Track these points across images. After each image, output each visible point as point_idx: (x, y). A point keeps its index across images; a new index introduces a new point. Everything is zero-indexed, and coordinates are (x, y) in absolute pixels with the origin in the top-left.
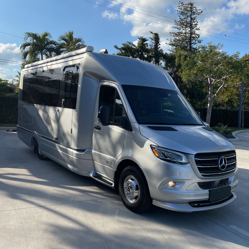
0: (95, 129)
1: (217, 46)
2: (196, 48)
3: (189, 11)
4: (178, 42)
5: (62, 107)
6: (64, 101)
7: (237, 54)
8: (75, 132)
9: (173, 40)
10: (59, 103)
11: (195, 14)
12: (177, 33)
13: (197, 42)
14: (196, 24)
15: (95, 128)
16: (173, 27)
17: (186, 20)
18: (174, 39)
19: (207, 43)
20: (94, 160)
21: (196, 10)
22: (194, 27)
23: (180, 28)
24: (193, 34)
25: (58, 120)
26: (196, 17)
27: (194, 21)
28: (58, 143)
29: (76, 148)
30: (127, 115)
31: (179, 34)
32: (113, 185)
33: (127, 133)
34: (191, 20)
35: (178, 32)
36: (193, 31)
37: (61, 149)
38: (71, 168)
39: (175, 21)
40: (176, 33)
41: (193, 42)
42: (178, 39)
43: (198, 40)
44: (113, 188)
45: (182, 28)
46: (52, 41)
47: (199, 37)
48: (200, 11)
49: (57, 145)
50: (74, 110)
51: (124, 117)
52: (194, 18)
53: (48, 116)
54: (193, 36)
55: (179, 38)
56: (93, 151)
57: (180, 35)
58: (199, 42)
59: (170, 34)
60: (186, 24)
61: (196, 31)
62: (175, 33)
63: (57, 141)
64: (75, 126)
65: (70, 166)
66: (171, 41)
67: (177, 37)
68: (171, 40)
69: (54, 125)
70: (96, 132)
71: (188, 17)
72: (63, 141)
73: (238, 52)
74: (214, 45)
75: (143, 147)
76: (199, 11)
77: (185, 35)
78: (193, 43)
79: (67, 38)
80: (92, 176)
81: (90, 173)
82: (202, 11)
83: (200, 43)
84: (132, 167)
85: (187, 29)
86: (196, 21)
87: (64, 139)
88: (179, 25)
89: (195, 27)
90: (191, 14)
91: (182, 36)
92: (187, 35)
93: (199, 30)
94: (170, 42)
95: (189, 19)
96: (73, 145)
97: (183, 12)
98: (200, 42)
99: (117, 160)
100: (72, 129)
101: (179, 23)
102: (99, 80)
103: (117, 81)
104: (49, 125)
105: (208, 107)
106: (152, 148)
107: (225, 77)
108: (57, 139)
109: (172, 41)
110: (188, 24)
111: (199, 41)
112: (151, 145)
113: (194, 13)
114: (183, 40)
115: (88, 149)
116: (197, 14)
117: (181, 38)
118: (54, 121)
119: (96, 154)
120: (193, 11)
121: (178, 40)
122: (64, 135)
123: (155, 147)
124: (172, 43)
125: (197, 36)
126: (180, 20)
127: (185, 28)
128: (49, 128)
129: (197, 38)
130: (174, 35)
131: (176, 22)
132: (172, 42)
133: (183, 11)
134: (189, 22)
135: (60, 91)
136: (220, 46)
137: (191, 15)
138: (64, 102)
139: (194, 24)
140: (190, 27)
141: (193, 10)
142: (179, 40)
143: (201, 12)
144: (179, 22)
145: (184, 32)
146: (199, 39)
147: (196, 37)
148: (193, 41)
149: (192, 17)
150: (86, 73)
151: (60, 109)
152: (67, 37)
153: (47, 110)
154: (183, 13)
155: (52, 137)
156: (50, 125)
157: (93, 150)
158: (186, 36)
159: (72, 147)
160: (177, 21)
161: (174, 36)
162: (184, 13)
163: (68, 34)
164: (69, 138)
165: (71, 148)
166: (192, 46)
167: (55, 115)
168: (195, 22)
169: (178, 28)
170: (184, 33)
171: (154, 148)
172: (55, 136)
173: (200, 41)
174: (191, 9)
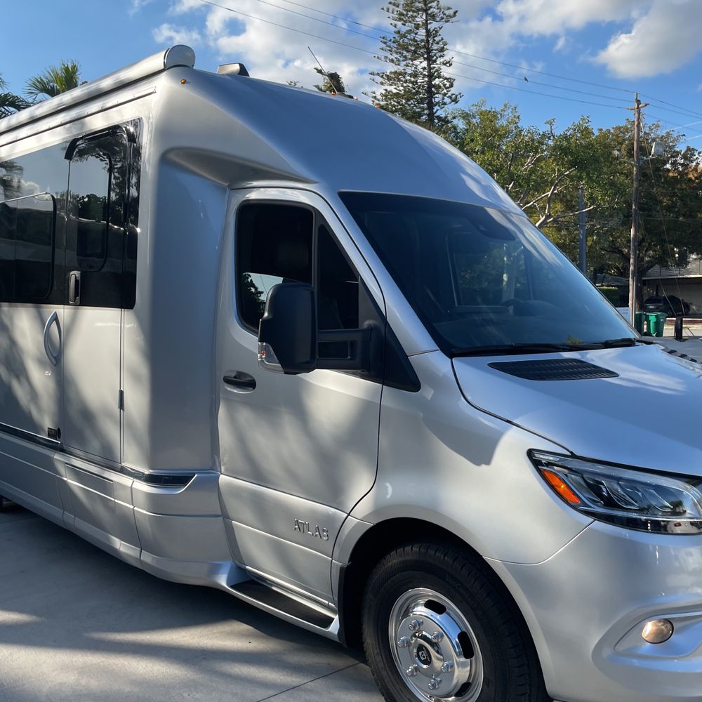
0: (230, 389)
1: (502, 110)
2: (446, 117)
3: (419, 10)
4: (394, 101)
5: (69, 304)
6: (79, 279)
7: (581, 122)
8: (138, 402)
9: (381, 94)
10: (55, 288)
11: (438, 19)
12: (391, 73)
13: (447, 100)
14: (442, 50)
15: (228, 381)
16: (378, 58)
17: (412, 36)
18: (384, 92)
19: (473, 105)
20: (231, 514)
21: (438, 9)
22: (437, 58)
23: (399, 60)
24: (436, 77)
25: (55, 355)
26: (440, 28)
27: (437, 39)
28: (61, 450)
29: (147, 472)
30: (383, 319)
31: (395, 77)
32: (334, 628)
33: (391, 397)
34: (426, 36)
35: (393, 71)
36: (434, 67)
37: (79, 474)
38: (127, 554)
39: (383, 38)
40: (388, 74)
41: (437, 100)
42: (395, 91)
43: (449, 94)
44: (337, 640)
45: (403, 61)
46: (6, 95)
47: (451, 86)
48: (451, 12)
49: (57, 456)
50: (127, 314)
51: (371, 329)
52: (436, 31)
53: (13, 343)
54: (437, 81)
55: (395, 89)
56: (224, 479)
57: (399, 80)
58: (453, 101)
59: (372, 77)
60: (413, 48)
61: (443, 67)
62: (386, 75)
63: (60, 439)
64: (136, 377)
65: (121, 546)
66: (375, 97)
67: (391, 85)
68: (374, 95)
69: (40, 377)
70: (230, 399)
71: (417, 27)
72: (82, 441)
73: (585, 117)
74: (493, 110)
75: (488, 462)
76: (447, 12)
77: (413, 79)
78: (438, 103)
79: (55, 85)
80: (228, 585)
81: (215, 570)
82: (457, 12)
83: (457, 102)
84: (431, 552)
85: (417, 62)
86: (442, 39)
87: (88, 433)
88: (397, 53)
89: (440, 57)
90: (426, 21)
91: (406, 82)
92: (419, 81)
93: (451, 65)
94: (373, 101)
95: (422, 33)
96: (132, 458)
97: (405, 13)
98: (455, 101)
99: (352, 522)
100: (121, 393)
101: (395, 45)
102: (227, 184)
103: (315, 180)
104: (18, 377)
105: (504, 283)
106: (537, 464)
107: (550, 193)
108: (55, 433)
109: (379, 97)
110: (420, 48)
111: (453, 96)
112: (530, 453)
113: (433, 17)
114: (409, 95)
115: (200, 471)
116: (442, 18)
117: (402, 88)
118: (41, 362)
119: (237, 492)
120: (432, 10)
121: (395, 94)
122: (88, 415)
123: (551, 458)
124: (379, 104)
125: (448, 85)
126: (396, 36)
127: (412, 61)
128: (20, 391)
129: (448, 88)
130: (382, 80)
131: (385, 43)
132: (379, 100)
133: (405, 10)
134: (423, 44)
135: (56, 250)
136: (511, 110)
137: (426, 24)
138: (76, 281)
139: (436, 48)
140: (425, 59)
141: (431, 7)
142: (397, 95)
143: (452, 14)
144: (394, 42)
145: (409, 71)
146: (453, 90)
147: (445, 85)
148: (438, 98)
149: (429, 27)
150: (172, 156)
151: (63, 311)
152: (57, 83)
153: (7, 321)
154: (403, 15)
155: (37, 428)
156: (23, 380)
157: (222, 476)
158: (417, 83)
159: (127, 465)
160: (389, 39)
161: (382, 83)
162: (407, 15)
163: (59, 72)
164: (112, 432)
165: (123, 471)
166: (436, 112)
167: (41, 339)
168: (438, 43)
169: (392, 61)
170: (411, 75)
171: (549, 464)
172: (47, 423)
173: (456, 96)
174: (426, 5)
